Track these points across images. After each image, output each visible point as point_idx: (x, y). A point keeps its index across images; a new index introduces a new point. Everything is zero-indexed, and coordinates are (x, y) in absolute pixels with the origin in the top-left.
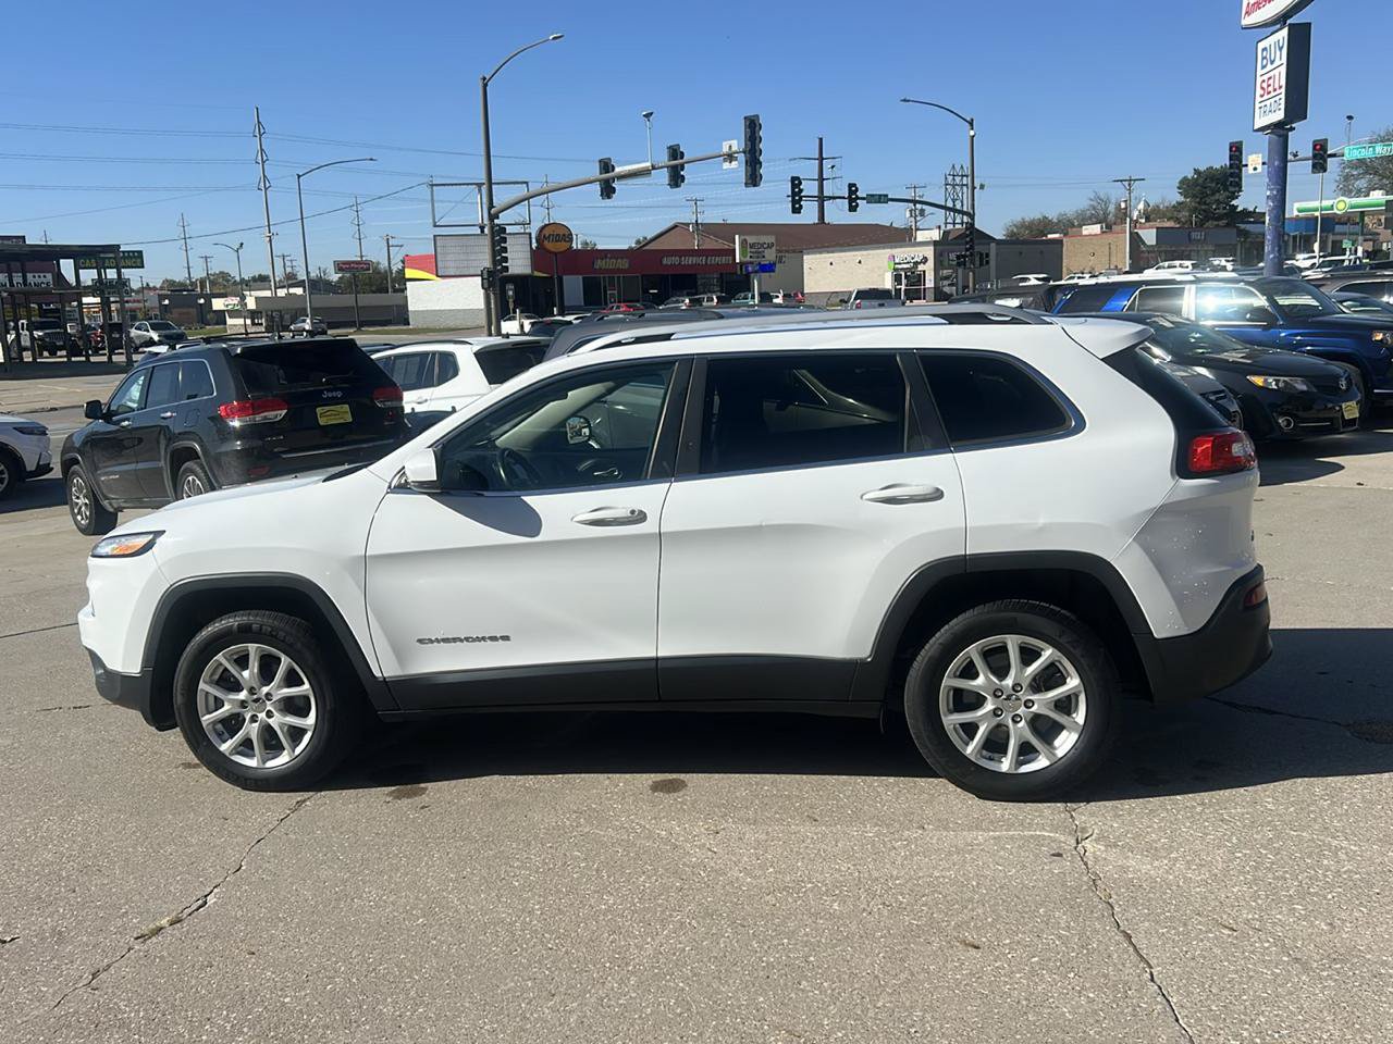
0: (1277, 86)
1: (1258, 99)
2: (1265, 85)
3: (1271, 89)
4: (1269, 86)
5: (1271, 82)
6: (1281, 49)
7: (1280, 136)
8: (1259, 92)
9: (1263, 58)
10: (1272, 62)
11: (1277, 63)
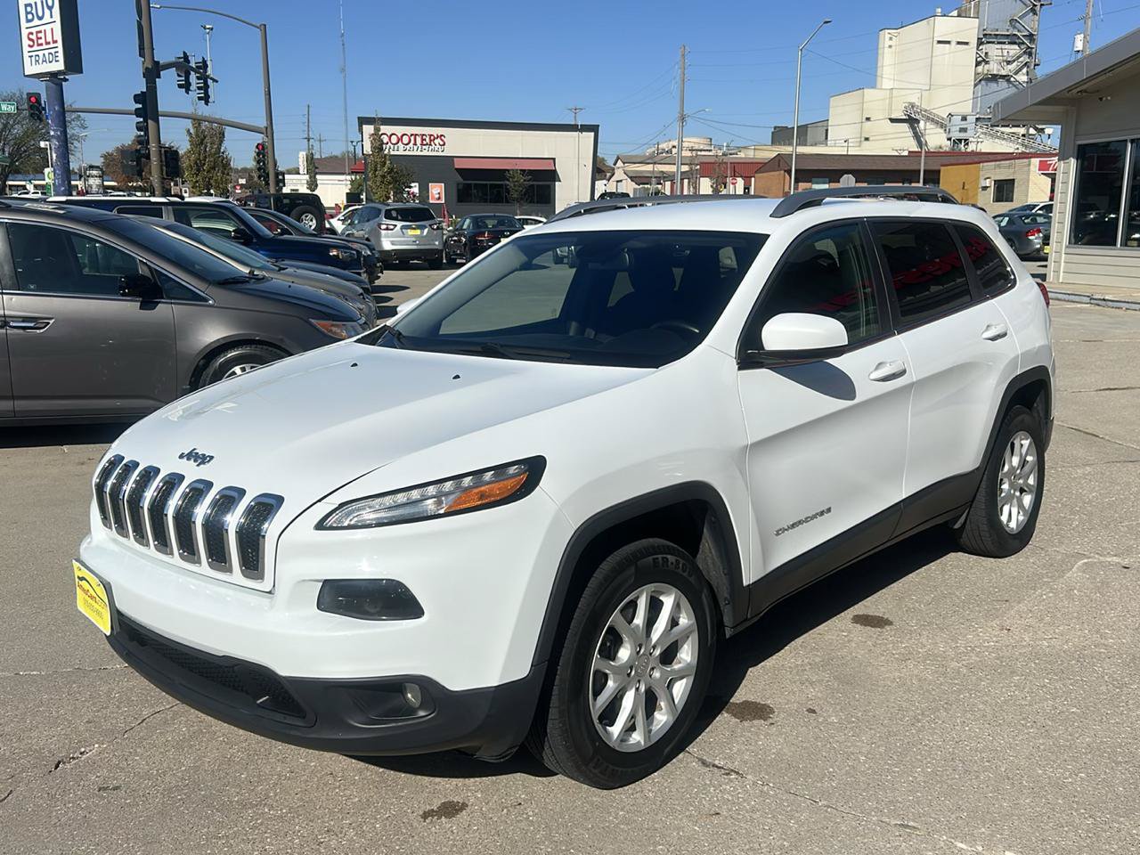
0: (49, 39)
1: (26, 49)
2: (34, 37)
3: (42, 41)
4: (38, 38)
5: (42, 35)
6: (50, 8)
7: (56, 84)
8: (26, 42)
9: (27, 13)
10: (40, 18)
11: (47, 19)
